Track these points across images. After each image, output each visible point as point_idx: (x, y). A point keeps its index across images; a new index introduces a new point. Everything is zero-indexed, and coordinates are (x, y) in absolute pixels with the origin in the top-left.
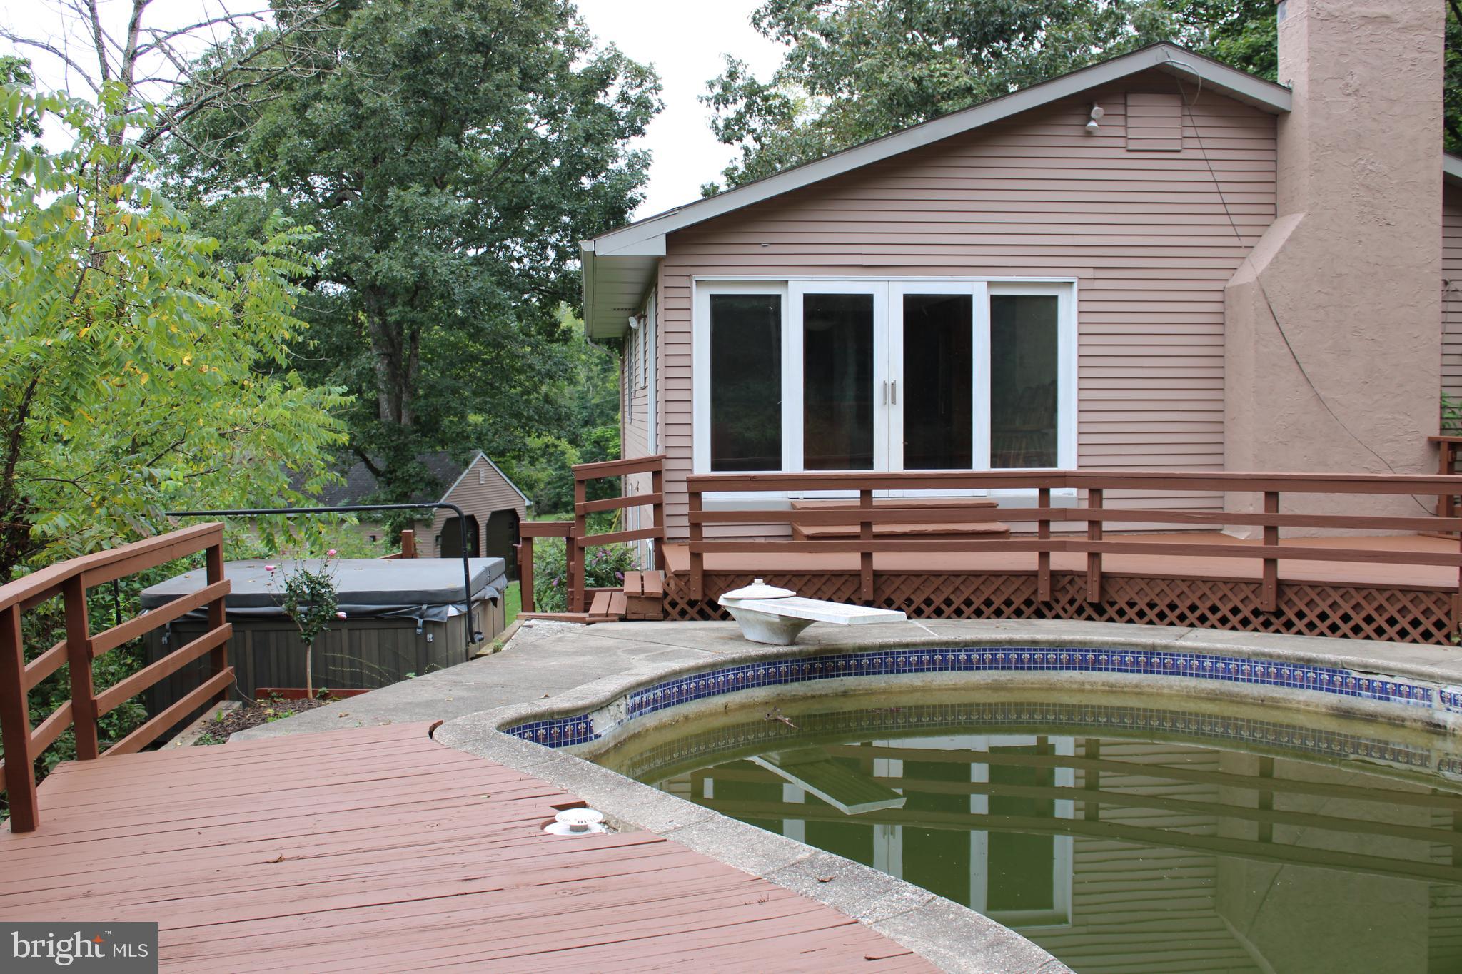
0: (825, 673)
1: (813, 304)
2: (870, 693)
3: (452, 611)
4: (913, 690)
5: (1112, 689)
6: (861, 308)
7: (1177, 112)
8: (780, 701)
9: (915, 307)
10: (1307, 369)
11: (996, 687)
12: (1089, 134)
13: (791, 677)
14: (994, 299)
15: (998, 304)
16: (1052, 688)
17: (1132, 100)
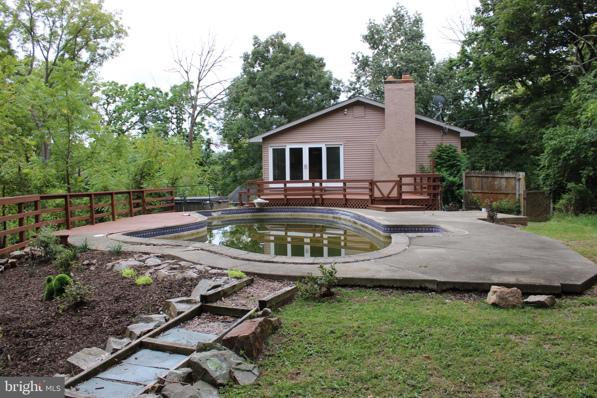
0: (261, 212)
1: (291, 150)
2: (269, 215)
3: (208, 202)
4: (277, 215)
5: (308, 216)
6: (300, 150)
7: (364, 109)
8: (253, 216)
9: (311, 150)
10: (386, 160)
11: (291, 215)
12: (345, 114)
13: (255, 212)
14: (327, 148)
15: (328, 149)
16: (300, 215)
17: (354, 107)
